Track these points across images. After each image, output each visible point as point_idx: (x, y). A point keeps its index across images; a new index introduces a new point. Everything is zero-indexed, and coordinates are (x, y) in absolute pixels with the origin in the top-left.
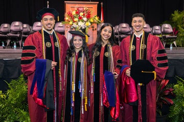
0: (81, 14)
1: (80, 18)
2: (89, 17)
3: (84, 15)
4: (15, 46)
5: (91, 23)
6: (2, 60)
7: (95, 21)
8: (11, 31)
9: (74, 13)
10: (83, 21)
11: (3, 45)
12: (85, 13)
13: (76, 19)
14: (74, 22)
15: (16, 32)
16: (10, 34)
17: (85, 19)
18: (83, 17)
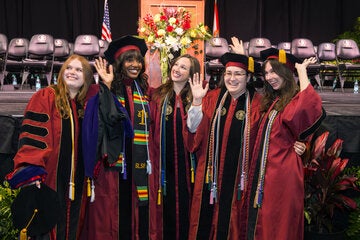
0: (172, 20)
1: (170, 29)
2: (187, 26)
3: (177, 22)
5: (192, 39)
6: (10, 117)
7: (201, 35)
8: (30, 53)
9: (157, 18)
10: (175, 35)
12: (180, 18)
13: (161, 32)
14: (157, 37)
15: (40, 57)
16: (29, 61)
17: (180, 31)
18: (174, 26)
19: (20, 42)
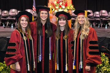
0: (61, 3)
2: (66, 5)
3: (63, 4)
4: (12, 27)
5: (68, 10)
6: (6, 38)
7: (71, 8)
8: (9, 15)
9: (55, 3)
10: (62, 8)
11: (4, 26)
12: (64, 2)
13: (57, 7)
14: (56, 9)
15: (12, 17)
16: (9, 18)
17: (64, 7)
18: (62, 5)
19: (6, 12)
